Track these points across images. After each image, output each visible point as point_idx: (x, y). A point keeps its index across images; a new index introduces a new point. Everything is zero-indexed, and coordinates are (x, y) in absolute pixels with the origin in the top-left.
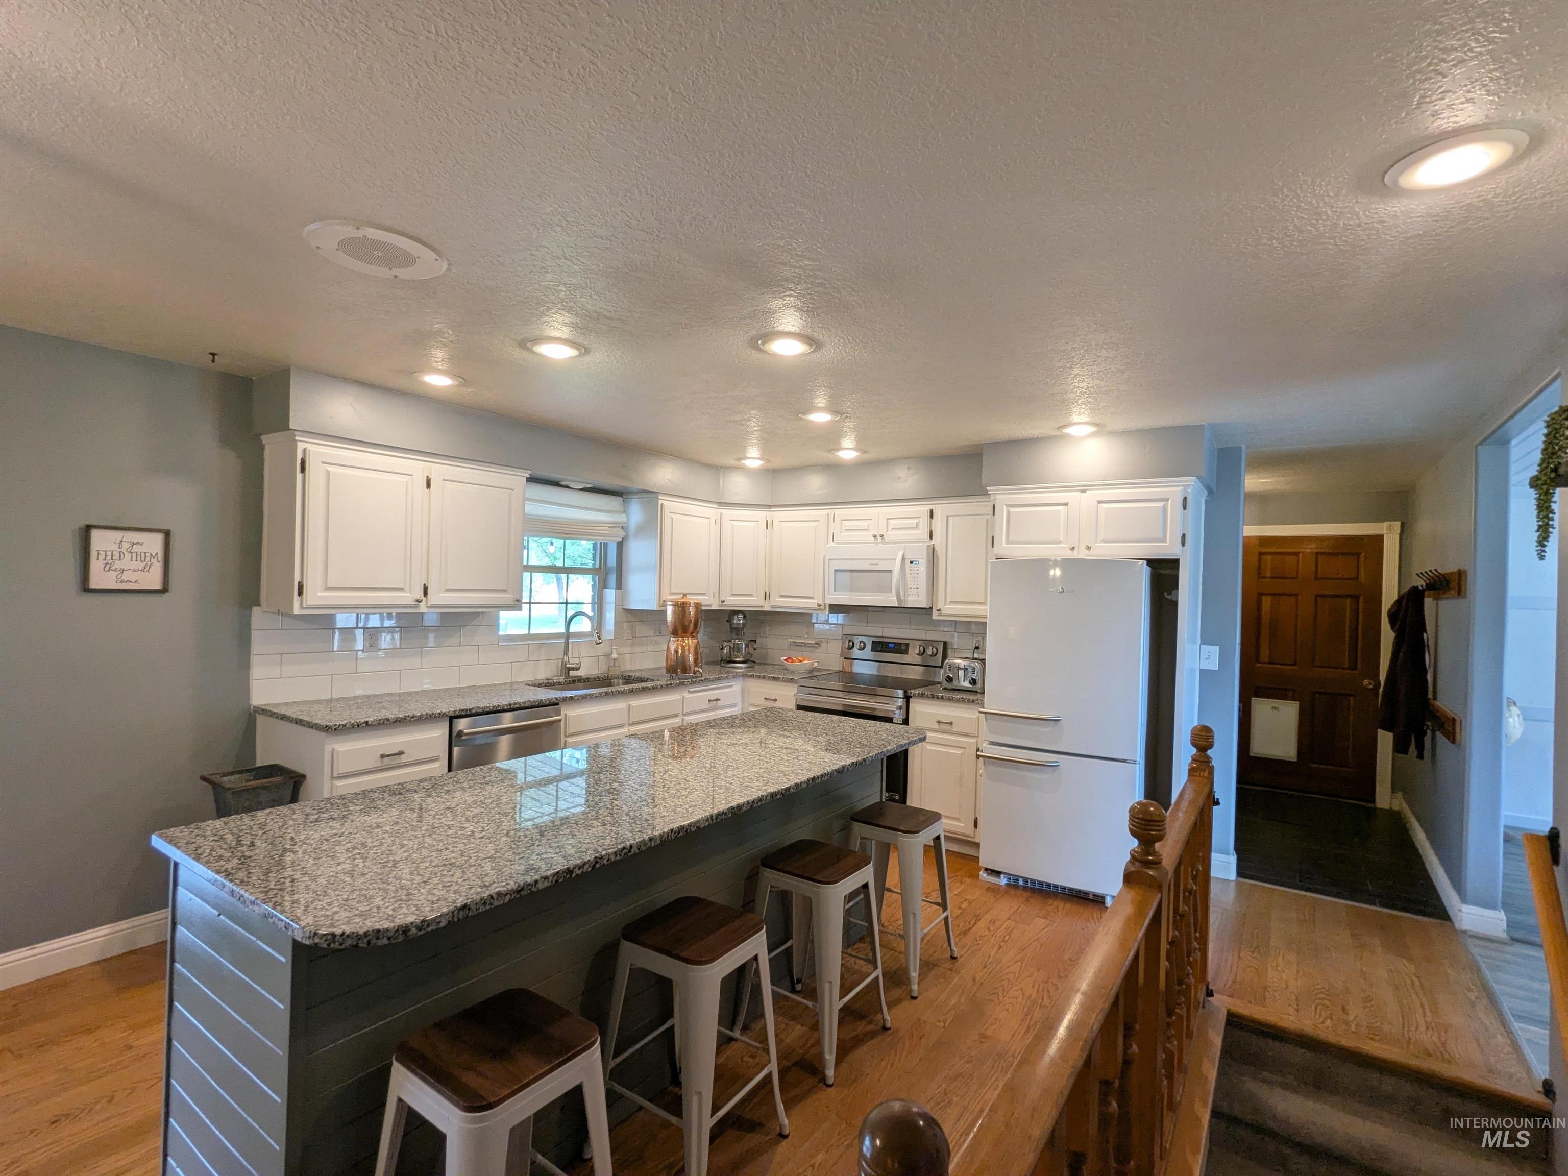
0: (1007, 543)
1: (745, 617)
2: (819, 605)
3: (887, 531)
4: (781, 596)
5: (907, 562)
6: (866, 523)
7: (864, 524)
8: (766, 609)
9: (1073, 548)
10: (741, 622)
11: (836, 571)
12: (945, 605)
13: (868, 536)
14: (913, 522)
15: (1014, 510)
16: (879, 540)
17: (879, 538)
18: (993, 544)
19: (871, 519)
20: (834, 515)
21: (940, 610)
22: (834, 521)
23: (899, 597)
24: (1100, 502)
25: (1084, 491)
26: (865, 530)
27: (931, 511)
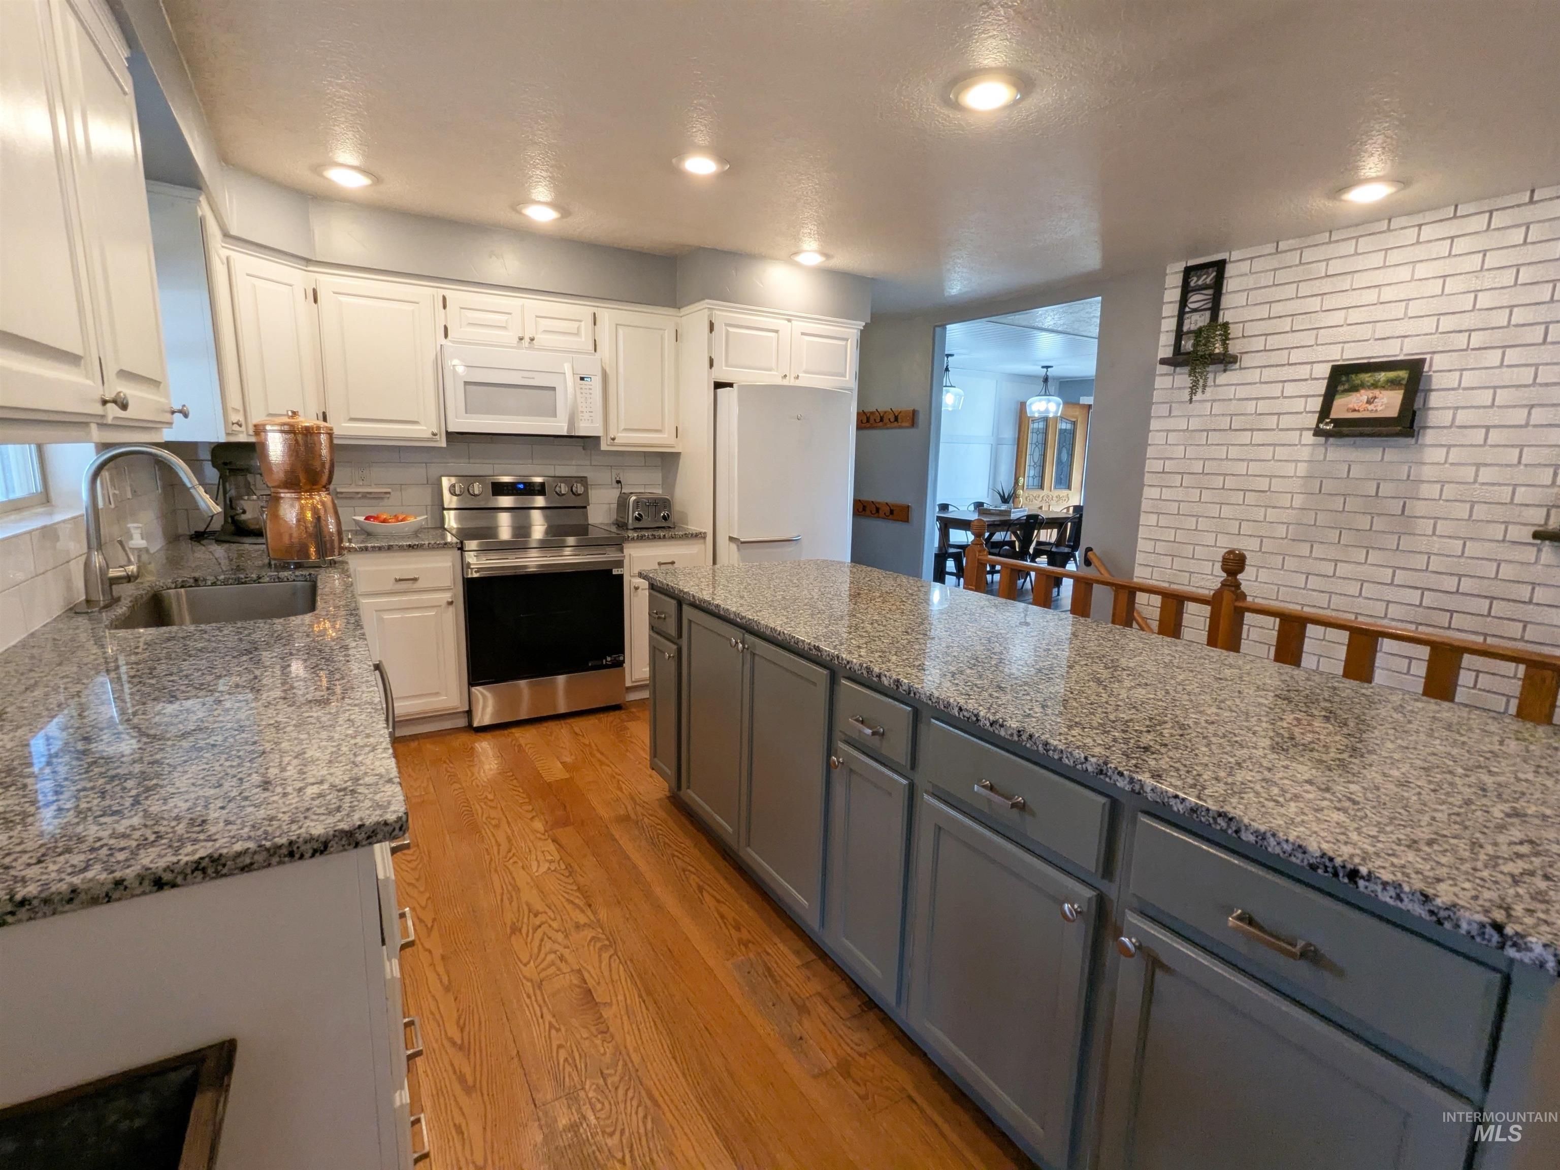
0: (727, 366)
2: (435, 435)
3: (538, 334)
4: (353, 419)
5: (577, 378)
7: (501, 319)
9: (785, 376)
11: (466, 383)
12: (617, 433)
13: (510, 336)
14: (572, 326)
15: (731, 330)
16: (527, 345)
17: (527, 340)
18: (711, 365)
19: (510, 314)
20: (444, 298)
21: (613, 439)
22: (445, 307)
23: (572, 423)
24: (803, 334)
25: (789, 321)
26: (505, 328)
27: (595, 314)
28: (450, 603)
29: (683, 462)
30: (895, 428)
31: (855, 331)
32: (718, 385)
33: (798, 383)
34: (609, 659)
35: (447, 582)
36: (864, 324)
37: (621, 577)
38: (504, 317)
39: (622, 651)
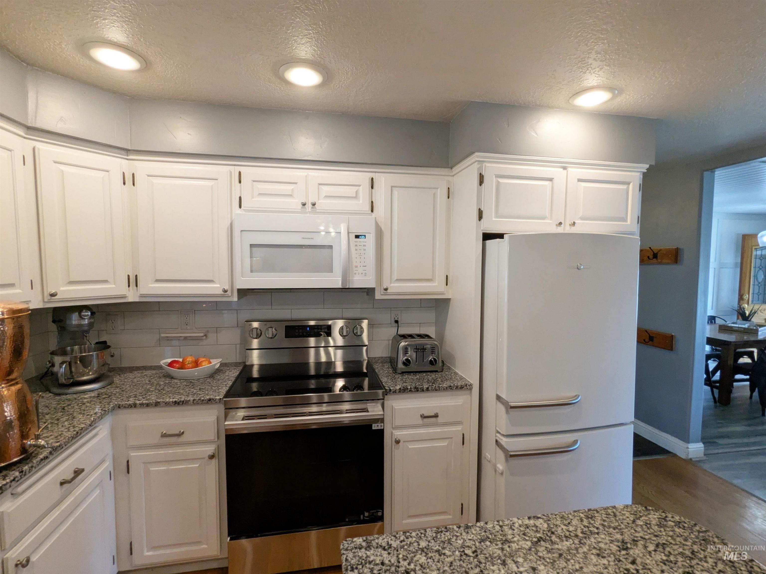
0: (497, 217)
1: (93, 313)
2: (225, 291)
3: (319, 199)
4: (158, 281)
5: (352, 236)
6: (289, 187)
7: (288, 188)
8: (130, 299)
9: (560, 223)
10: (86, 322)
11: (252, 246)
12: (391, 283)
13: (295, 203)
14: (351, 191)
15: (502, 181)
16: (310, 209)
17: (309, 206)
18: (480, 217)
19: (296, 183)
20: (240, 173)
21: (386, 289)
22: (240, 182)
23: (345, 276)
24: (579, 180)
25: (565, 168)
26: (291, 196)
27: (372, 179)
28: (212, 457)
29: (453, 306)
30: (654, 264)
31: (638, 174)
32: (487, 237)
33: (574, 230)
34: (366, 514)
35: (211, 435)
36: (647, 166)
37: (381, 432)
38: (290, 187)
39: (381, 506)
